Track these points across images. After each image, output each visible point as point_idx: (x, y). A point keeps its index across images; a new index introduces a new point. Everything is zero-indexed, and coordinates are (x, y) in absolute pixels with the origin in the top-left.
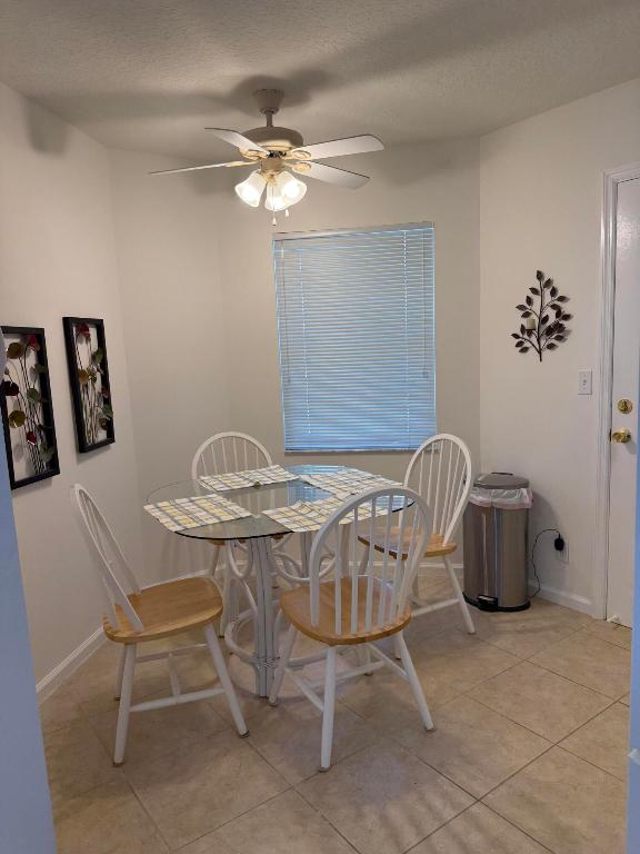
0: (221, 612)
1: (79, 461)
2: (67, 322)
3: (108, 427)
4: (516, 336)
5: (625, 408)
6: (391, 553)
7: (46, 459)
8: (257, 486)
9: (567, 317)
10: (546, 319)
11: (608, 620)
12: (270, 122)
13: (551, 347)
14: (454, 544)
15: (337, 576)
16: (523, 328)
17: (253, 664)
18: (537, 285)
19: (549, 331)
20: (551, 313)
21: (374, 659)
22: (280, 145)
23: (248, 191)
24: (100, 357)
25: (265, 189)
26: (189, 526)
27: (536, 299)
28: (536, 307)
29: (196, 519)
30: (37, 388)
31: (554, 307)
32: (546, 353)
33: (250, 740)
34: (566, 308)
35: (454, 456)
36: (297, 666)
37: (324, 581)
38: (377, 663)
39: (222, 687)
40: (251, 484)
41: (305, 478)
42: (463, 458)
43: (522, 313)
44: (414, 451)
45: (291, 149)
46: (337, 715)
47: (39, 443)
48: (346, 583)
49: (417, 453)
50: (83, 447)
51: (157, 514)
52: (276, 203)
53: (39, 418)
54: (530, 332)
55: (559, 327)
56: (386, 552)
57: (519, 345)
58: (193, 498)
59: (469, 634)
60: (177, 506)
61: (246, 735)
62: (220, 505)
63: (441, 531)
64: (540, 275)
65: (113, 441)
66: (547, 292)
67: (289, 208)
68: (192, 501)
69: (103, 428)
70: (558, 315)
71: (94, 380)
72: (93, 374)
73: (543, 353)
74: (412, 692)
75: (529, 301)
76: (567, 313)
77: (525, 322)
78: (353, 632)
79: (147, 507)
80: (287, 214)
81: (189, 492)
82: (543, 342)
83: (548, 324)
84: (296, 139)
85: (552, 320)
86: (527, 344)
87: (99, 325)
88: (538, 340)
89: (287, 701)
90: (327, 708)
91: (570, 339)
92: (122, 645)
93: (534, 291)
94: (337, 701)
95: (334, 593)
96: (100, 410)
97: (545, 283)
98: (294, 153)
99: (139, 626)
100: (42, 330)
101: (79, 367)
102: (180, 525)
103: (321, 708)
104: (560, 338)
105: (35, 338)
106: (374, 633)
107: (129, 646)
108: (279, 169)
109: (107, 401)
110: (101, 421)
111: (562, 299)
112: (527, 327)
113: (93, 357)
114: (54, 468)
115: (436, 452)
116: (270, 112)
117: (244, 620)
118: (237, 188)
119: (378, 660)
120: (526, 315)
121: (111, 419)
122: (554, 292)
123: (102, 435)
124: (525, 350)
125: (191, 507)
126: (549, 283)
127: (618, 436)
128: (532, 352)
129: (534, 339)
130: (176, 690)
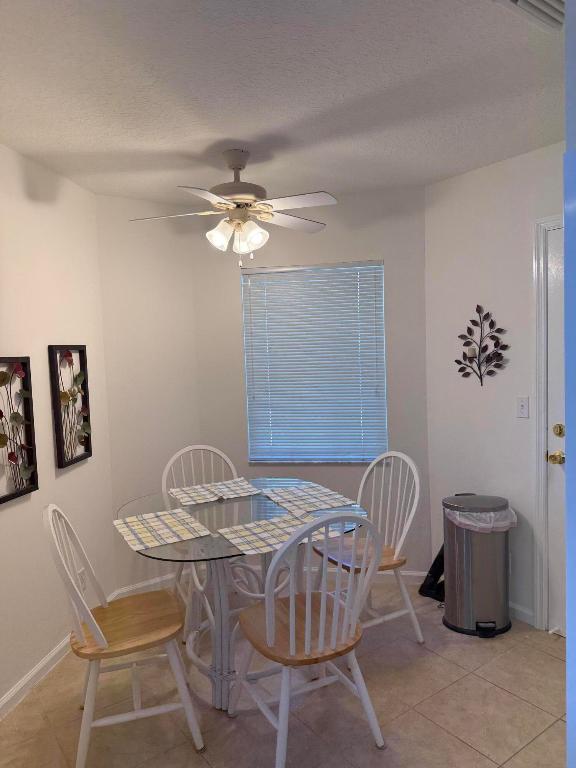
0: (182, 628)
1: (57, 476)
2: (52, 350)
3: (86, 442)
4: (458, 362)
5: (560, 432)
6: (344, 567)
7: (26, 476)
8: (221, 500)
9: (505, 347)
10: (486, 348)
11: (550, 632)
12: (237, 177)
13: (490, 373)
14: (404, 558)
15: (292, 593)
16: (464, 354)
17: (209, 676)
18: (476, 317)
19: (489, 360)
20: (491, 344)
21: (329, 673)
22: (247, 198)
23: (218, 238)
24: (82, 379)
25: (233, 234)
26: (150, 545)
27: (476, 330)
28: (476, 337)
29: (158, 537)
30: (21, 412)
31: (493, 338)
32: (486, 378)
33: (205, 755)
34: (504, 339)
35: (404, 472)
36: (253, 680)
37: (280, 596)
38: (332, 677)
39: (180, 701)
40: (216, 498)
41: (267, 492)
42: (411, 476)
43: (463, 342)
44: (368, 464)
45: (255, 201)
46: (291, 730)
47: (20, 462)
48: (301, 599)
49: (371, 467)
50: (62, 462)
51: (123, 530)
52: (242, 248)
53: (21, 439)
54: (471, 360)
55: (498, 356)
56: (340, 565)
57: (461, 370)
58: (159, 513)
59: (419, 643)
60: (143, 522)
61: (203, 750)
62: (183, 522)
63: (392, 544)
64: (479, 309)
65: (90, 455)
66: (486, 324)
67: (254, 252)
68: (157, 517)
69: (82, 443)
70: (496, 345)
71: (75, 400)
72: (73, 395)
73: (484, 379)
74: (362, 708)
75: (470, 331)
76: (505, 343)
77: (466, 350)
78: (307, 653)
79: (116, 522)
80: (252, 257)
81: (157, 506)
82: (483, 369)
83: (488, 353)
84: (260, 193)
85: (491, 349)
86: (468, 370)
87: (82, 350)
88: (479, 368)
89: (245, 713)
90: (281, 725)
91: (508, 367)
92: (86, 661)
93: (474, 323)
94: (292, 714)
95: (288, 607)
96: (79, 427)
97: (484, 317)
98: (259, 205)
99: (103, 642)
100: (28, 358)
101: (61, 389)
102: (142, 543)
103: (275, 725)
104: (498, 366)
105: (22, 366)
106: (327, 654)
107: (93, 662)
108: (245, 218)
109: (86, 419)
110: (80, 437)
111: (500, 331)
112: (469, 354)
113: (75, 380)
114: (33, 483)
115: (388, 465)
116: (237, 169)
117: (205, 629)
118: (207, 234)
119: (332, 675)
120: (467, 344)
121: (89, 435)
122: (492, 325)
123: (80, 450)
124: (467, 375)
125: (155, 524)
126: (487, 316)
127: (554, 458)
128: (474, 378)
129: (475, 365)
130: (137, 705)
